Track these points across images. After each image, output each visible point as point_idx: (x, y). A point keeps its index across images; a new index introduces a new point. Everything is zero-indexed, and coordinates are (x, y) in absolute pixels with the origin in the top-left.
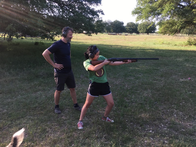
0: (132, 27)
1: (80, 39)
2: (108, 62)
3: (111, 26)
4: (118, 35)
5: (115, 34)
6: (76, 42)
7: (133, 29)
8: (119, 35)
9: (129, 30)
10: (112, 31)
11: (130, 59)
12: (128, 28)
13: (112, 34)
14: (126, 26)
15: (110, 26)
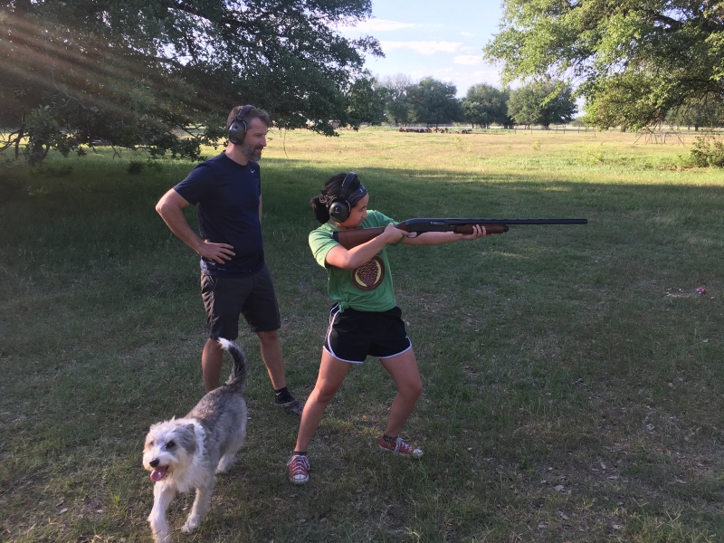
0: (487, 104)
1: (295, 150)
2: (399, 233)
3: (408, 101)
4: (434, 133)
5: (425, 128)
6: (280, 161)
7: (489, 111)
8: (439, 133)
9: (476, 112)
10: (414, 119)
11: (481, 223)
12: (471, 106)
13: (412, 131)
14: (464, 99)
15: (405, 100)
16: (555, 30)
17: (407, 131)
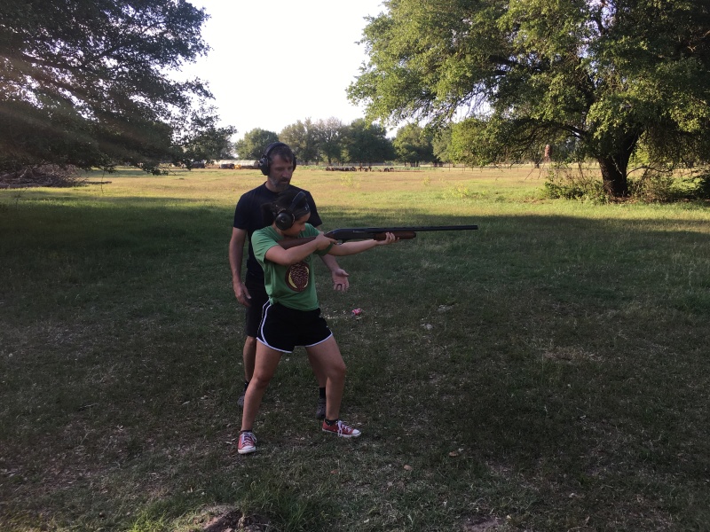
0: (415, 144)
2: (327, 240)
3: (341, 142)
4: (358, 172)
5: (350, 167)
7: (418, 150)
8: (363, 172)
9: (405, 151)
10: (348, 159)
12: (401, 146)
13: (337, 169)
14: (394, 139)
15: (338, 141)
16: (403, 73)
17: (333, 170)
